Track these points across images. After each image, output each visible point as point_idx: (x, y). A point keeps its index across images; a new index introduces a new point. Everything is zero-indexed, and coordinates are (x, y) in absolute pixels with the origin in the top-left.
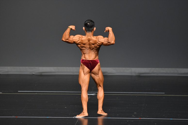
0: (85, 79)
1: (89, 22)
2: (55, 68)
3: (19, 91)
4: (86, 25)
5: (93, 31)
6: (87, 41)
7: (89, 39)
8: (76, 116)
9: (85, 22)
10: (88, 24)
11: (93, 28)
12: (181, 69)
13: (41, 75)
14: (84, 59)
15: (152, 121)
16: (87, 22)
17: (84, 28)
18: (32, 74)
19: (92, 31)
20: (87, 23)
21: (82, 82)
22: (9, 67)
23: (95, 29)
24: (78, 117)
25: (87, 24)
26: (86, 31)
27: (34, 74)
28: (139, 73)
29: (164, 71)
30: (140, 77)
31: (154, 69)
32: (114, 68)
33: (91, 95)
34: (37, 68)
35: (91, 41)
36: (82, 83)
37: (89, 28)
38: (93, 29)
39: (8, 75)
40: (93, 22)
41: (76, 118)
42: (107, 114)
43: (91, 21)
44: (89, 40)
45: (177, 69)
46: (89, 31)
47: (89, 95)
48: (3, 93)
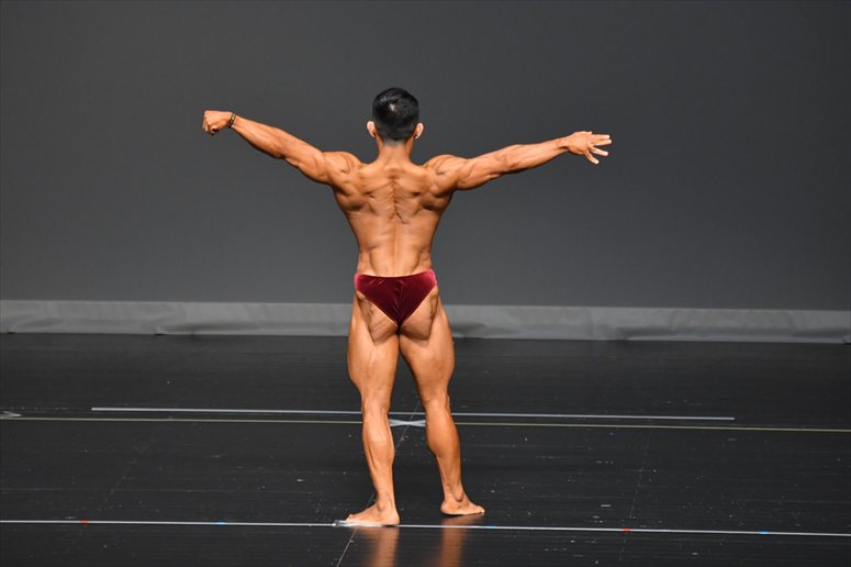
0: (375, 363)
1: (395, 102)
2: (255, 306)
3: (94, 409)
4: (381, 113)
5: (411, 140)
6: (385, 181)
7: (393, 170)
8: (345, 519)
9: (378, 97)
10: (392, 107)
11: (411, 127)
12: (807, 313)
13: (192, 339)
14: (371, 273)
15: (680, 540)
16: (384, 99)
17: (371, 125)
18: (151, 333)
19: (406, 140)
20: (387, 104)
21: (364, 374)
22: (51, 304)
23: (420, 128)
24: (353, 522)
25: (388, 110)
26: (382, 138)
27: (159, 331)
28: (621, 330)
29: (733, 324)
30: (624, 345)
31: (686, 311)
32: (513, 308)
33: (411, 426)
34: (174, 305)
35: (403, 182)
36: (361, 379)
37: (395, 126)
38: (412, 132)
39: (47, 335)
40: (413, 100)
41: (347, 528)
42: (483, 511)
43: (406, 95)
44: (393, 177)
45: (791, 312)
46: (396, 139)
47: (405, 426)
48: (25, 415)
